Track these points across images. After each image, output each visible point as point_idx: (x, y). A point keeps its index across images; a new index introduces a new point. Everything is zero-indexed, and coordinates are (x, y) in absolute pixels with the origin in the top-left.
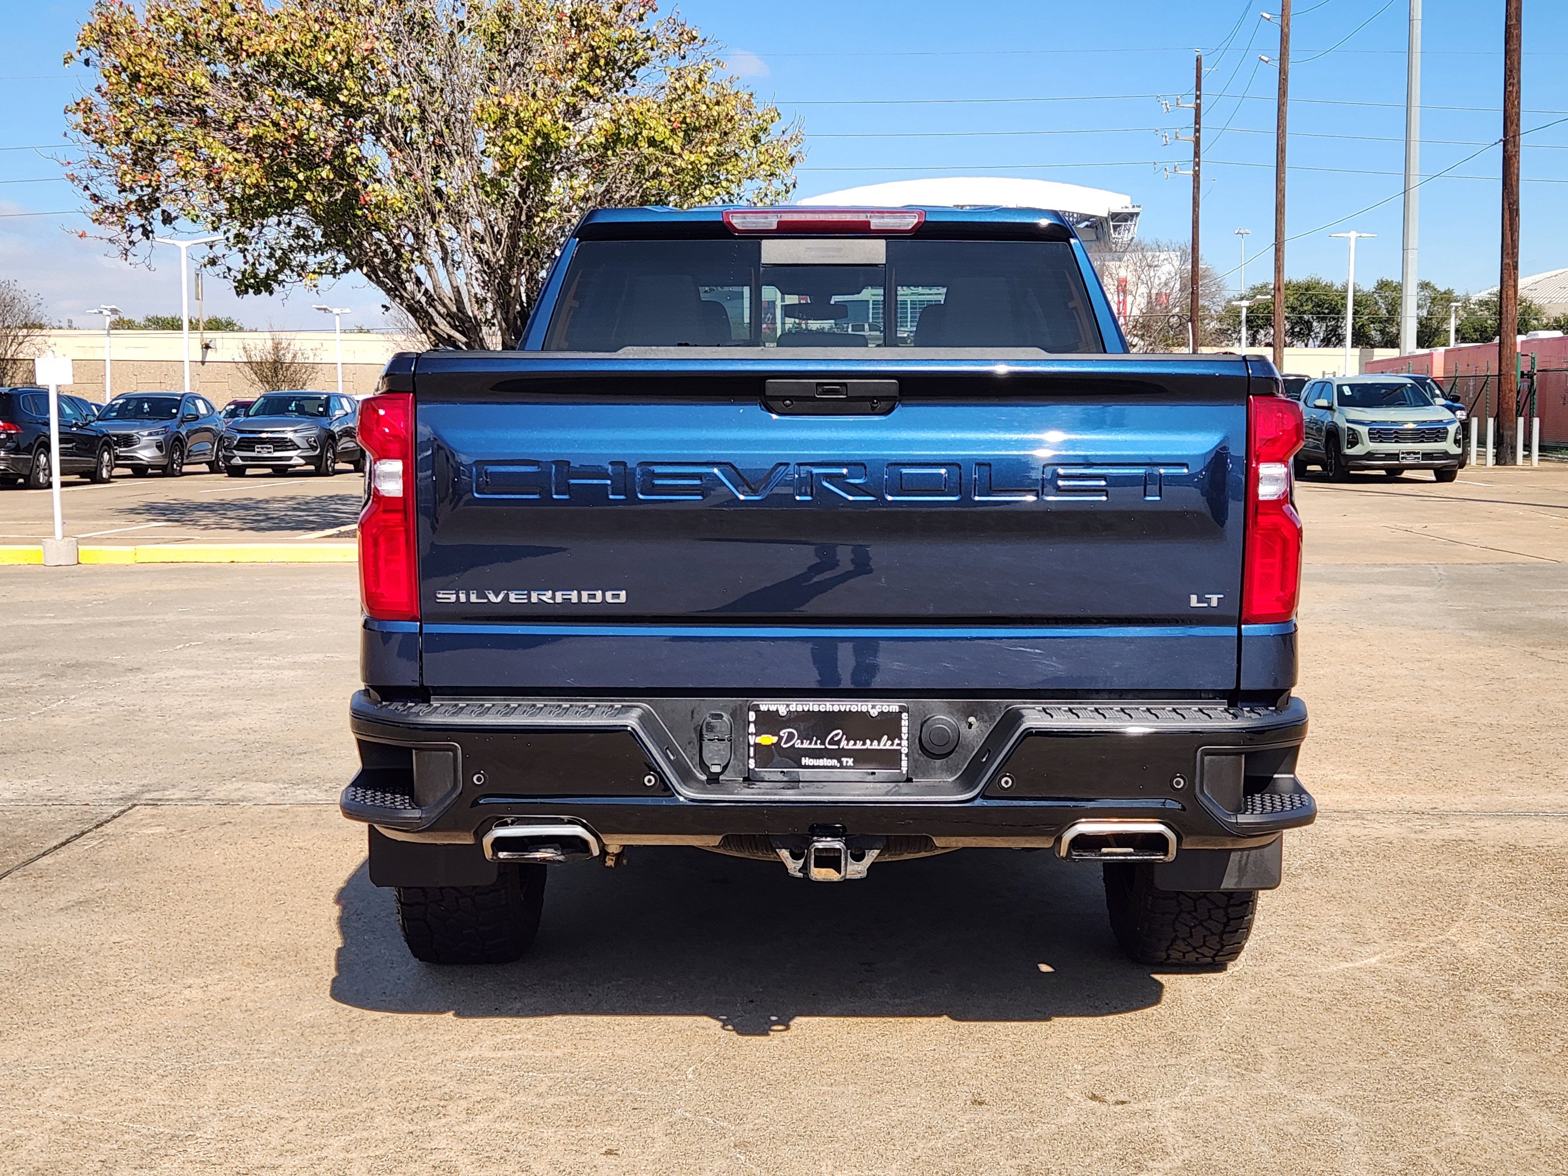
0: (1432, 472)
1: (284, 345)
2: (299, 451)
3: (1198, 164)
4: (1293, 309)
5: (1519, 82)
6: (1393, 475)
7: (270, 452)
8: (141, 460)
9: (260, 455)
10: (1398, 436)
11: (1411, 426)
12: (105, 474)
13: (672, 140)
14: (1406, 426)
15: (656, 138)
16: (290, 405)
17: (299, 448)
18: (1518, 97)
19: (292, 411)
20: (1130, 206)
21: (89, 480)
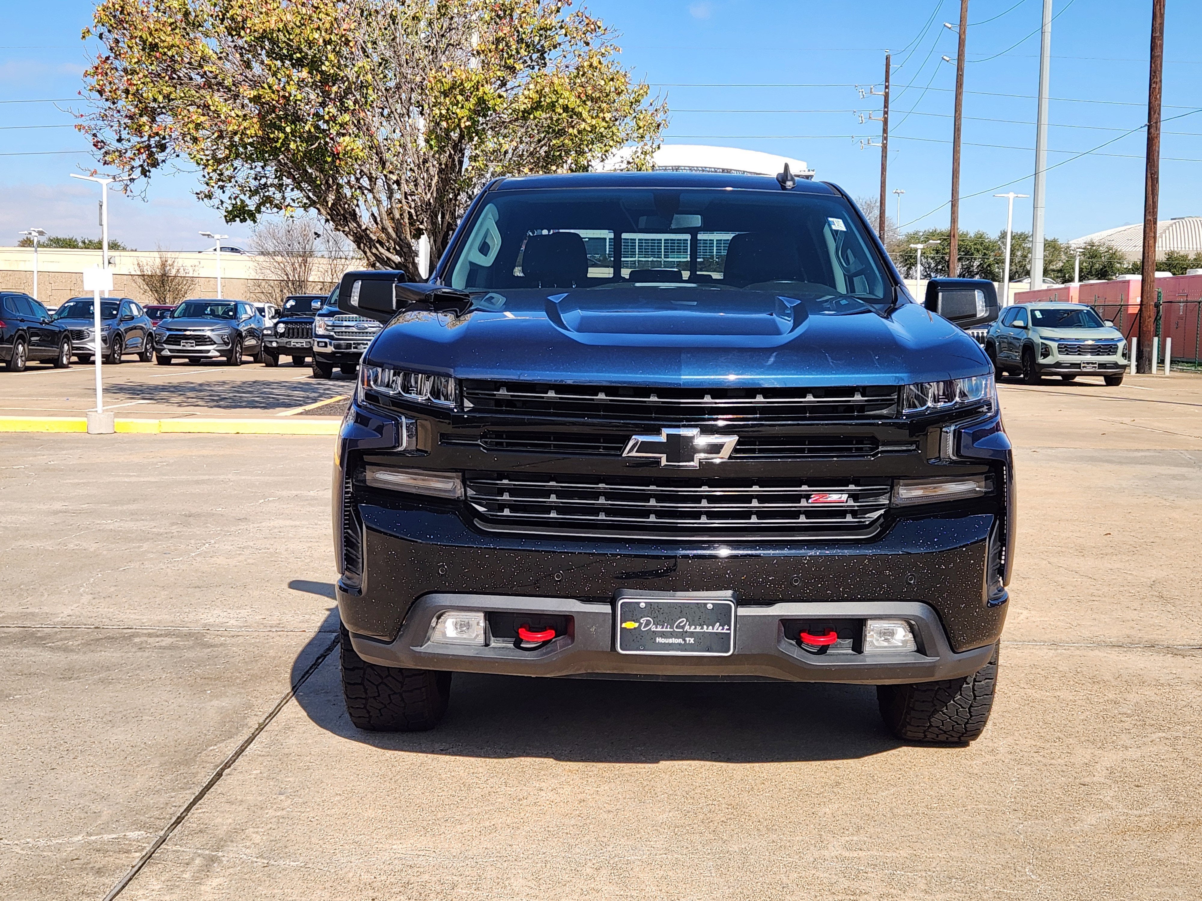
0: (1102, 378)
1: (169, 262)
2: (215, 346)
3: (886, 139)
4: (937, 252)
5: (1161, 81)
6: (1067, 380)
7: (192, 346)
8: (90, 350)
9: (184, 348)
10: (1080, 350)
11: (1090, 342)
12: (65, 361)
13: (581, 107)
14: (1086, 343)
15: (569, 106)
16: (206, 310)
17: (215, 343)
18: (1160, 92)
19: (208, 314)
20: (807, 170)
21: (52, 365)
